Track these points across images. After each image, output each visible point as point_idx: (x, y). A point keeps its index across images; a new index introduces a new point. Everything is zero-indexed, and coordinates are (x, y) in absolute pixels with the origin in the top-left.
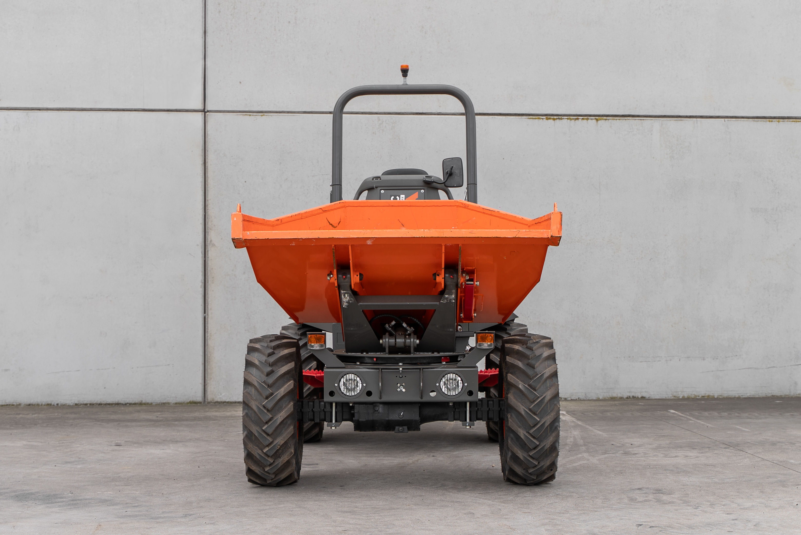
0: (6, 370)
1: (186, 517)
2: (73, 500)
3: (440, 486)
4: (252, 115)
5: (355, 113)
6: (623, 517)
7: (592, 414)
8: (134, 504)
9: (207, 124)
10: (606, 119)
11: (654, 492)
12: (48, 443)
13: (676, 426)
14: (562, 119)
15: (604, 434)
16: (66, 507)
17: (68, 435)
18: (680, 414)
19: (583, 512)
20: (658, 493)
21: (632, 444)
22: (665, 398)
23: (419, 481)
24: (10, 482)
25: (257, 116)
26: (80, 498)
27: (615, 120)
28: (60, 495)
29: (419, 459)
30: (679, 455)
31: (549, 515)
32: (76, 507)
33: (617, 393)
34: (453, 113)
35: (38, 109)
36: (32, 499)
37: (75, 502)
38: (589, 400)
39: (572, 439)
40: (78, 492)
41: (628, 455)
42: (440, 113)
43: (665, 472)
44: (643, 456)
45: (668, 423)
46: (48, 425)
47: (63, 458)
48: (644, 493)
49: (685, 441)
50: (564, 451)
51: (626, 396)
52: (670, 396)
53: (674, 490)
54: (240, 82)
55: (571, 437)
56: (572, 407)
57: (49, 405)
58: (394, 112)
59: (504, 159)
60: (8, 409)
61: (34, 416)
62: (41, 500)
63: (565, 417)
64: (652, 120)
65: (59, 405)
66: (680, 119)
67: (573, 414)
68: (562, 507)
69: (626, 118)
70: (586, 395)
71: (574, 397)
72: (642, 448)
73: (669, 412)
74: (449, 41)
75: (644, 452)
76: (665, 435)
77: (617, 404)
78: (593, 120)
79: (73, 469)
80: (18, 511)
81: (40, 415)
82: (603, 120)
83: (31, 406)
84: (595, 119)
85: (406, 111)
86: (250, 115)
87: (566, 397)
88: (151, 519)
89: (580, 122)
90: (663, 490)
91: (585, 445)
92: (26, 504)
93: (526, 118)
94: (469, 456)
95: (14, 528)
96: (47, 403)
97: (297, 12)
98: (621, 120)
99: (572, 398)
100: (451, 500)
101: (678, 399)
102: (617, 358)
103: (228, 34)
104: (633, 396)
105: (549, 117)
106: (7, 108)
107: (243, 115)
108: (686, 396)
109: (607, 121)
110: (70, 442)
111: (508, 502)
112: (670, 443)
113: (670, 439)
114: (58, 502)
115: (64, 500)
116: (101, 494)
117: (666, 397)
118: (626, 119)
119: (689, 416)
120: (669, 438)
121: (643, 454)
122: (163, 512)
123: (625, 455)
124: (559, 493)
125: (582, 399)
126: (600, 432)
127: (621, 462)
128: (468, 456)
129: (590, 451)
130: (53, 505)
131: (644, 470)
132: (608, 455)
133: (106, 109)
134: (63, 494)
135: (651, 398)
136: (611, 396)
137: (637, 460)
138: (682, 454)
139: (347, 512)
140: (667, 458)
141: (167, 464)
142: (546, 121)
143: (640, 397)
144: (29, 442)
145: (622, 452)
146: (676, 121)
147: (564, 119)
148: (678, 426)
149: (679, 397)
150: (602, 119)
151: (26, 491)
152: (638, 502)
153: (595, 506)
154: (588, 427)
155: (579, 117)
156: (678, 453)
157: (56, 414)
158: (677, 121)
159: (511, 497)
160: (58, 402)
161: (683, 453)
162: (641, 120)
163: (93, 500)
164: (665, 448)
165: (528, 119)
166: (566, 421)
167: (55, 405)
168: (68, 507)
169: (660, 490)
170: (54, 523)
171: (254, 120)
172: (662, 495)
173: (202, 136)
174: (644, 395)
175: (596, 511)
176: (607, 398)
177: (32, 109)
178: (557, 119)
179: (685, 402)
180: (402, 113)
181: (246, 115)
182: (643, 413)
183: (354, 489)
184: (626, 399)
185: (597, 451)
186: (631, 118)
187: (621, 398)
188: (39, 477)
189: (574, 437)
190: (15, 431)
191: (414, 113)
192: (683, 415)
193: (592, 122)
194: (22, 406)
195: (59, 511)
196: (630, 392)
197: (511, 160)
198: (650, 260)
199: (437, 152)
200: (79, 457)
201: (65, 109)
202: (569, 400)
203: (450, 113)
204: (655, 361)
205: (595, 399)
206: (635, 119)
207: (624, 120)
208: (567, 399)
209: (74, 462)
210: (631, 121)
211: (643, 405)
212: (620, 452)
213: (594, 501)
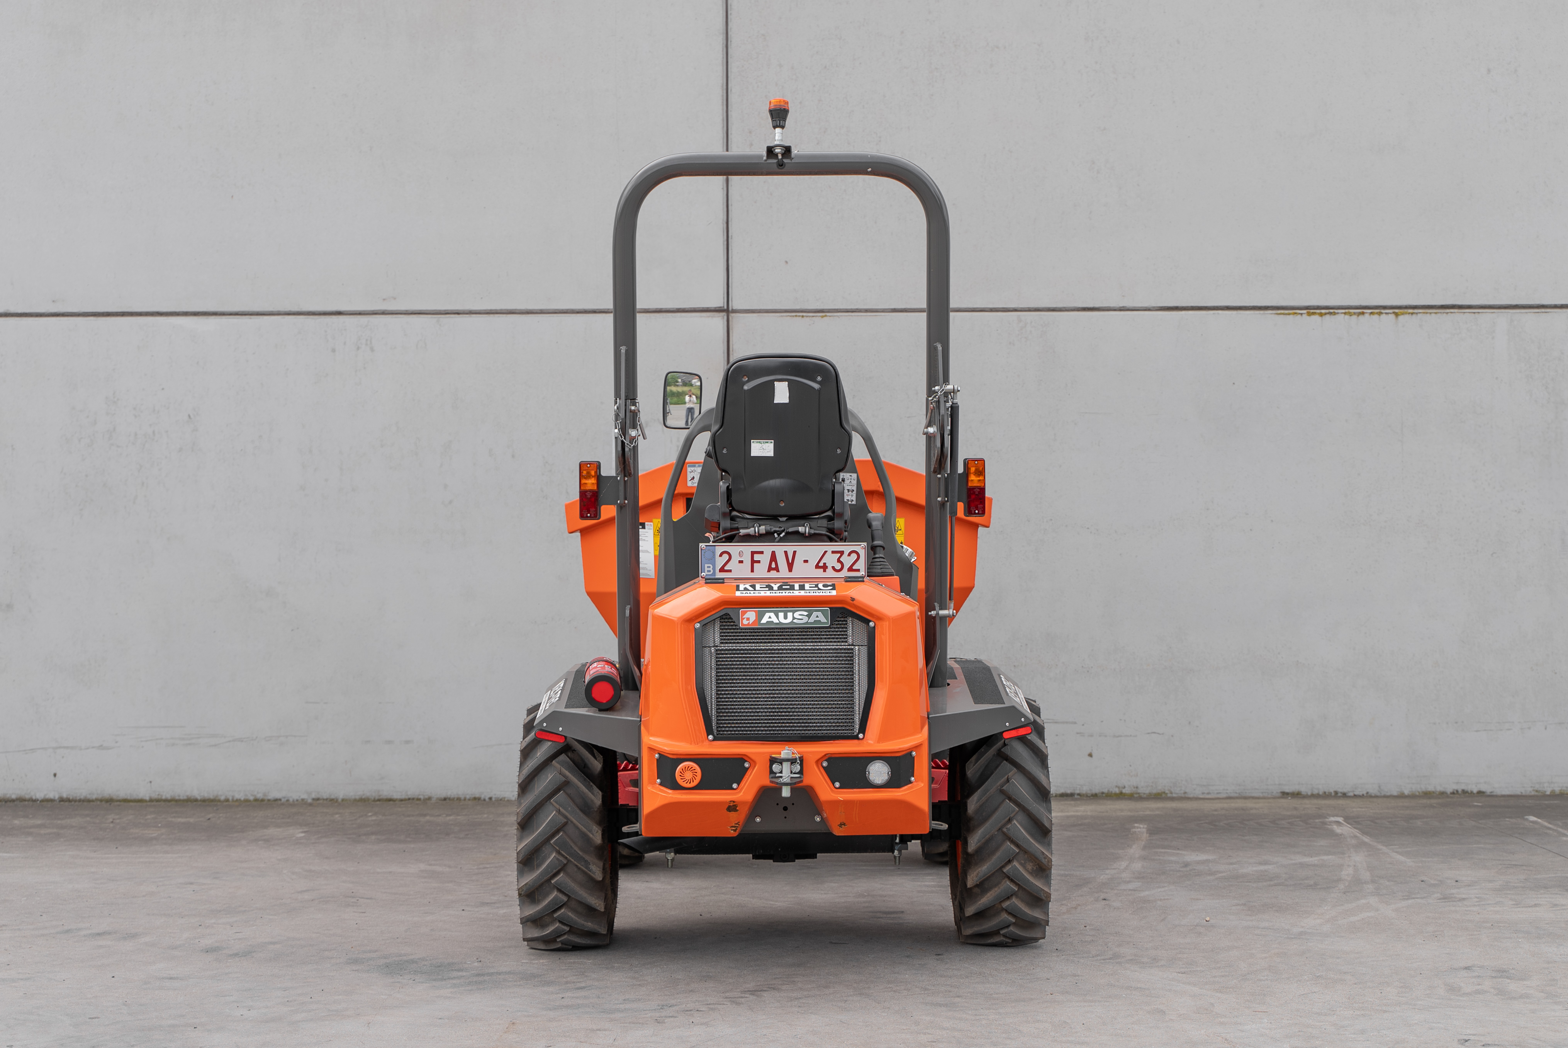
0: (407, 742)
1: (661, 1010)
2: (478, 975)
3: (1111, 956)
4: (807, 316)
5: (980, 309)
6: (1434, 1025)
7: (1388, 822)
8: (578, 984)
9: (732, 332)
10: (1412, 314)
11: (1493, 975)
12: (461, 868)
13: (1538, 846)
14: (1335, 314)
15: (1409, 860)
16: (463, 988)
17: (495, 854)
18: (1546, 824)
19: (1363, 1012)
20: (1500, 977)
21: (1457, 881)
22: (1520, 794)
23: (1075, 946)
24: (383, 940)
25: (815, 317)
26: (492, 971)
27: (1428, 315)
28: (458, 964)
29: (1079, 905)
30: (1541, 903)
31: (1301, 1017)
32: (481, 987)
33: (1436, 784)
34: (1146, 307)
35: (455, 312)
36: (410, 972)
37: (481, 979)
38: (1385, 797)
39: (1350, 871)
40: (489, 959)
41: (1450, 901)
42: (1123, 307)
43: (1515, 935)
44: (1476, 904)
45: (1524, 841)
46: (467, 835)
47: (479, 895)
48: (1475, 977)
49: (1553, 875)
50: (1336, 892)
51: (1451, 791)
52: (1528, 790)
53: (1529, 972)
54: (787, 262)
55: (1349, 866)
56: (1354, 810)
57: (476, 799)
58: (1046, 308)
59: (1234, 384)
60: (410, 806)
61: (448, 818)
62: (425, 973)
63: (1341, 828)
64: (1494, 312)
65: (493, 799)
66: (1543, 310)
67: (1355, 822)
68: (1325, 1003)
69: (1448, 311)
70: (1379, 787)
71: (1360, 791)
72: (1475, 889)
73: (1527, 819)
74: (1138, 185)
75: (1477, 896)
76: (1517, 864)
77: (1435, 805)
78: (1390, 315)
79: (491, 915)
80: (383, 995)
81: (459, 817)
82: (1407, 315)
83: (448, 802)
84: (1394, 313)
85: (1065, 306)
86: (803, 316)
87: (1345, 790)
88: (602, 1012)
89: (1367, 319)
90: (1511, 971)
91: (1373, 881)
92: (398, 980)
93: (1272, 314)
94: (1167, 899)
95: (368, 1026)
96: (473, 796)
97: (880, 141)
98: (1440, 314)
99: (1356, 793)
100: (1127, 985)
101: (1543, 796)
102: (1435, 724)
103: (765, 182)
104: (1463, 791)
105: (1312, 311)
106: (405, 312)
107: (791, 316)
108: (1557, 790)
109: (1414, 315)
110: (496, 867)
111: (1228, 990)
112: (1525, 879)
113: (1526, 871)
114: (452, 979)
115: (464, 974)
116: (527, 963)
117: (1522, 793)
118: (1447, 313)
119: (1562, 828)
120: (1524, 870)
121: (1476, 900)
122: (624, 1000)
123: (1443, 900)
124: (1322, 973)
125: (1373, 795)
126: (1401, 857)
127: (1437, 915)
128: (1164, 899)
129: (1381, 893)
130: (444, 983)
131: (1477, 931)
132: (1413, 900)
133: (566, 311)
134: (465, 963)
135: (1495, 794)
136: (1424, 790)
137: (1466, 910)
138: (1546, 901)
139: (940, 1005)
140: (1519, 907)
141: (648, 908)
142: (1308, 317)
143: (1475, 791)
144: (431, 865)
145: (1439, 895)
146: (1537, 314)
147: (1338, 313)
148: (1541, 847)
149: (1545, 792)
150: (1406, 313)
151: (405, 956)
152: (1463, 994)
153: (1385, 1001)
154: (1380, 846)
155: (1365, 311)
156: (1541, 898)
157: (485, 816)
158: (1539, 314)
159: (1235, 981)
160: (492, 795)
161: (1548, 900)
162: (1474, 313)
163: (512, 976)
164: (1516, 888)
165: (1276, 316)
166: (1343, 836)
167: (487, 799)
168: (467, 988)
169: (1505, 971)
170: (437, 1018)
171: (810, 325)
172: (1509, 981)
173: (724, 353)
174: (1484, 788)
175: (1385, 1011)
176: (1417, 794)
177: (446, 313)
178: (1326, 314)
179: (1556, 802)
180: (1059, 308)
181: (796, 316)
182: (1480, 822)
183: (960, 960)
184: (1452, 795)
185: (1395, 893)
186: (1456, 311)
187: (1443, 794)
188: (431, 930)
189: (1355, 866)
190: (412, 846)
191: (1079, 308)
192: (1550, 826)
193: (1388, 319)
194: (433, 801)
195: (450, 995)
196: (1457, 783)
197: (1246, 386)
198: (1492, 554)
199: (1119, 374)
200: (506, 894)
201: (499, 312)
202: (1350, 797)
203: (1142, 307)
204: (1501, 730)
205: (1395, 794)
206: (1464, 313)
207: (1445, 314)
208: (1347, 795)
209: (494, 903)
210: (1457, 316)
211: (1481, 807)
212: (1436, 895)
213: (1382, 991)
